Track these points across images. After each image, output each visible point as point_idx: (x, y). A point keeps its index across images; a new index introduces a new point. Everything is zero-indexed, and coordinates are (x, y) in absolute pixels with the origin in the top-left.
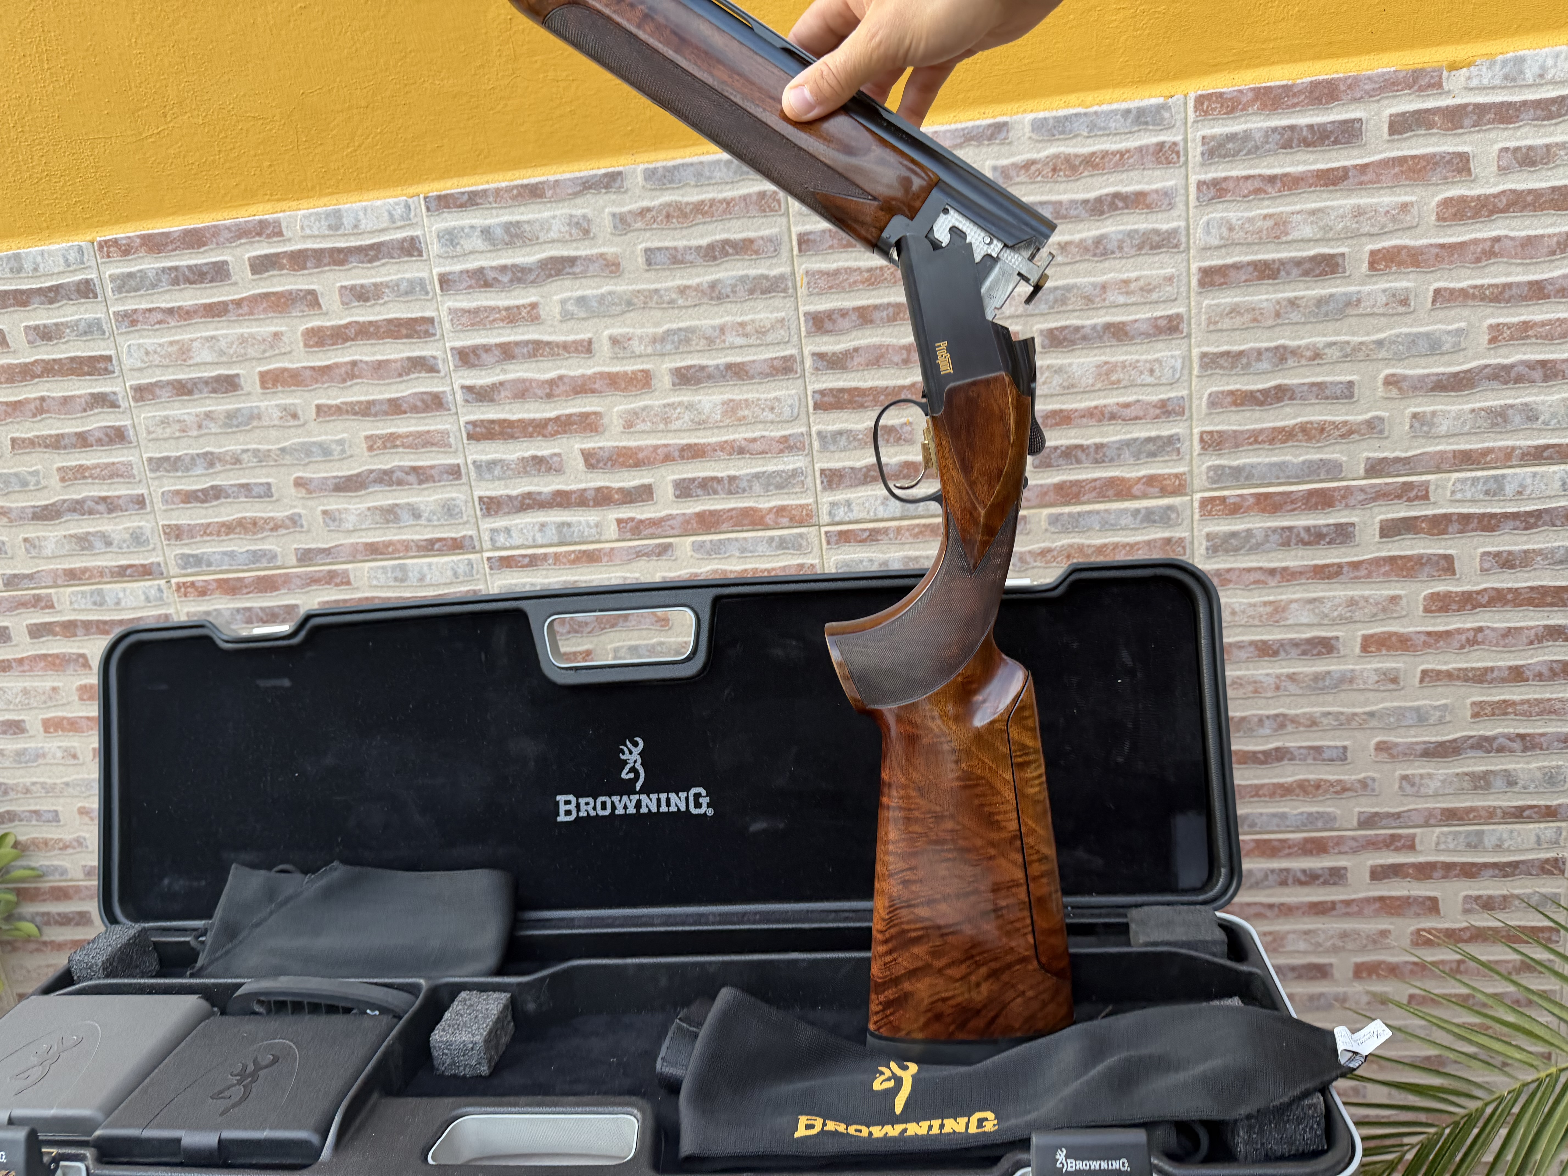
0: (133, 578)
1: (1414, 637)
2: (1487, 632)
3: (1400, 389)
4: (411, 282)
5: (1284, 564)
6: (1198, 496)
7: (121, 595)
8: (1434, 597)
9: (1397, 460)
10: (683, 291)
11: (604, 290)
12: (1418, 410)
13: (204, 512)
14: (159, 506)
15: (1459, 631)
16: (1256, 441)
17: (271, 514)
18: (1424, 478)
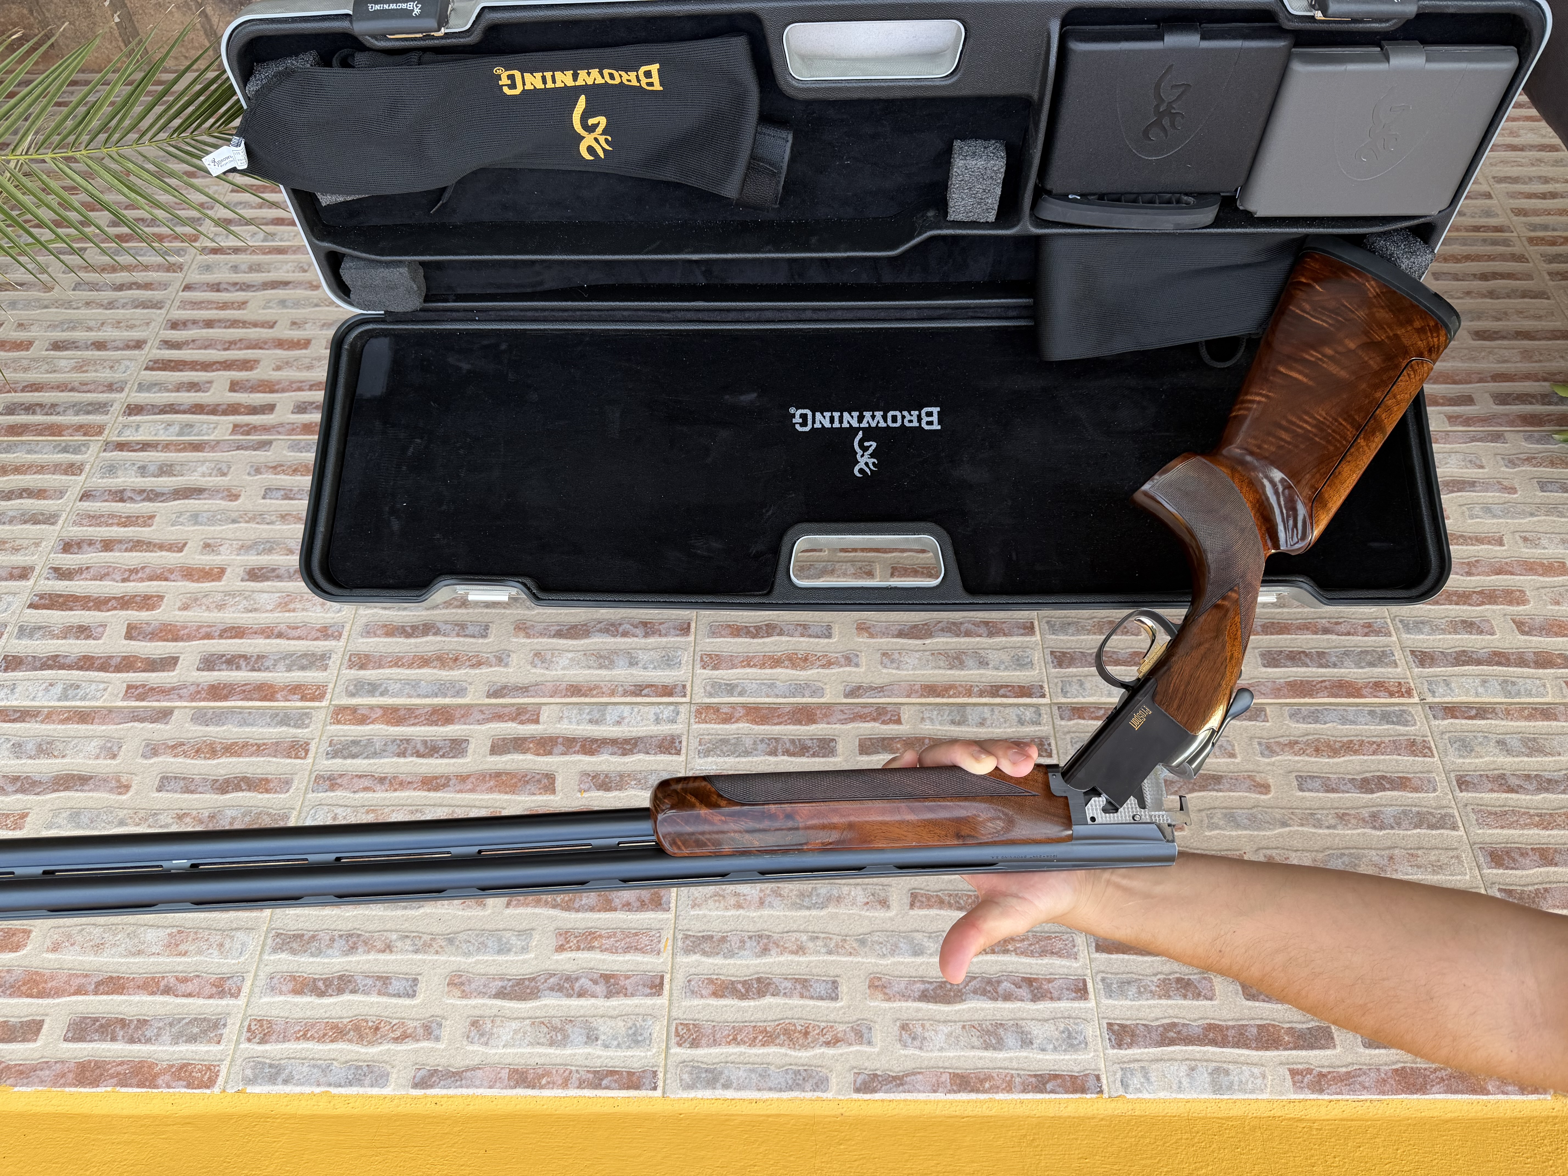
0: (1469, 706)
1: (179, 578)
2: (119, 578)
3: (118, 781)
4: (1123, 994)
5: (268, 641)
6: (324, 703)
7: (1480, 690)
8: (152, 608)
9: (142, 720)
10: (800, 950)
11: (890, 960)
12: (109, 761)
13: (1381, 767)
14: (1440, 779)
15: (142, 580)
16: (259, 746)
17: (1297, 758)
18: (125, 704)
